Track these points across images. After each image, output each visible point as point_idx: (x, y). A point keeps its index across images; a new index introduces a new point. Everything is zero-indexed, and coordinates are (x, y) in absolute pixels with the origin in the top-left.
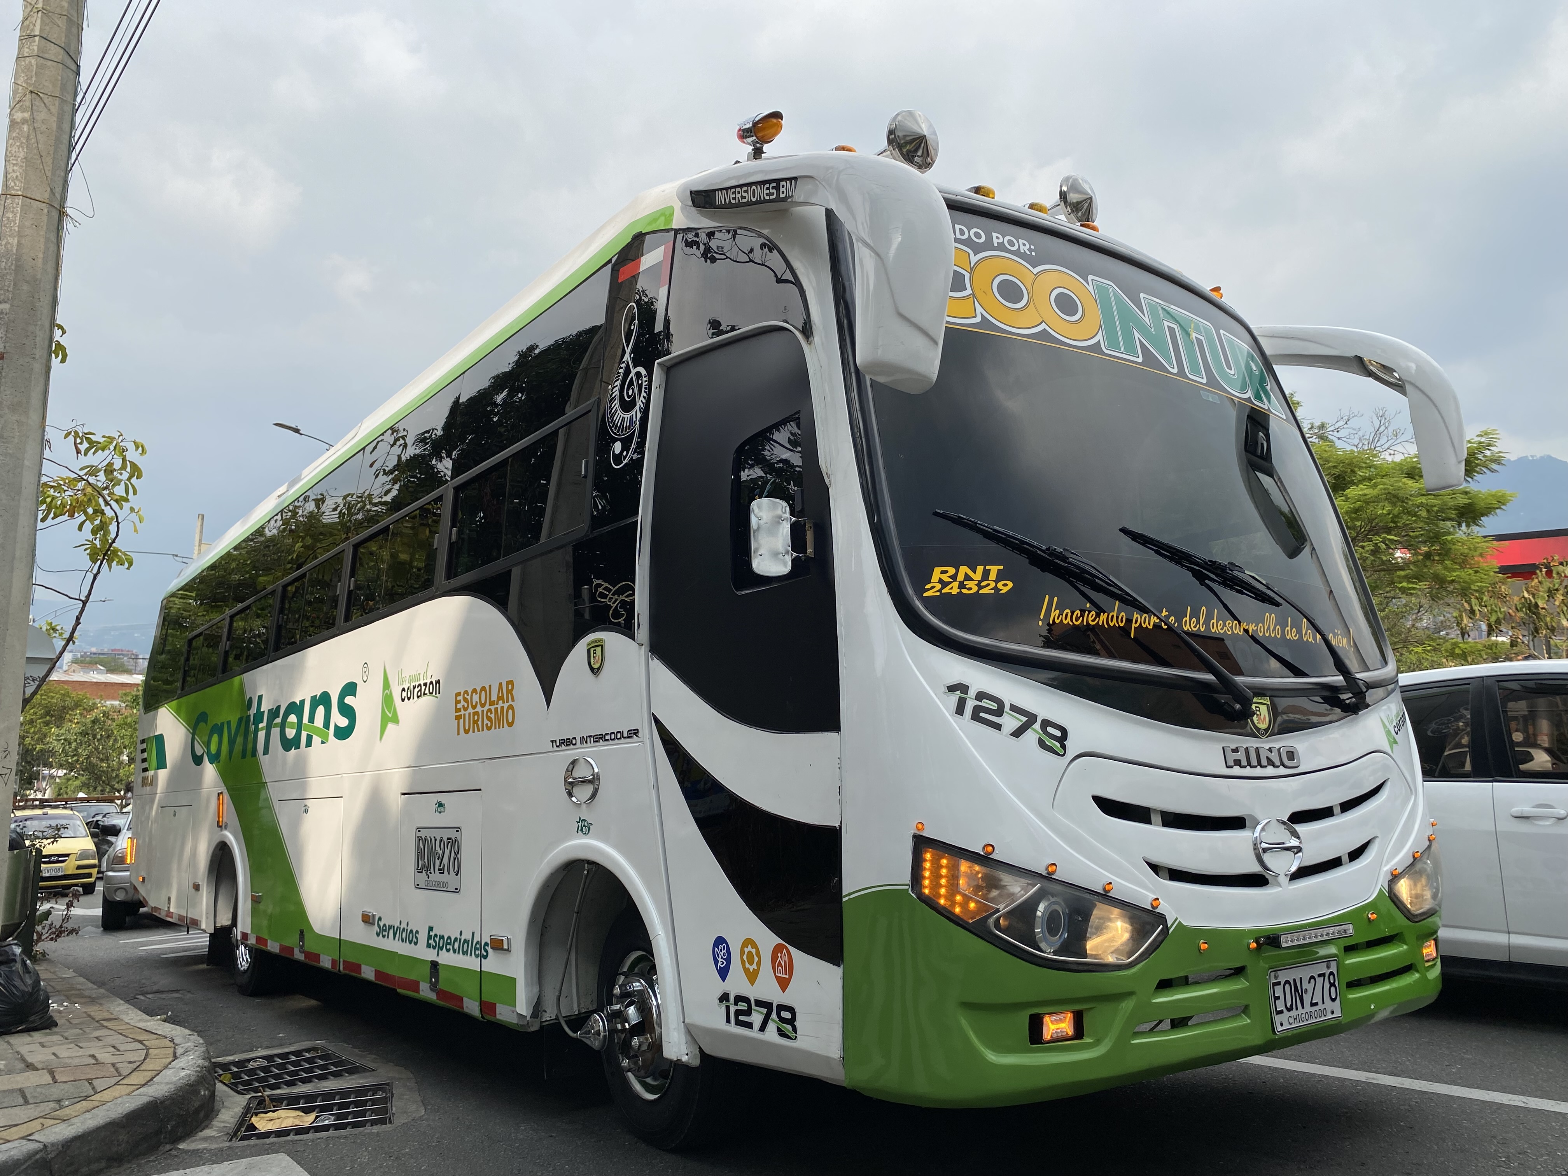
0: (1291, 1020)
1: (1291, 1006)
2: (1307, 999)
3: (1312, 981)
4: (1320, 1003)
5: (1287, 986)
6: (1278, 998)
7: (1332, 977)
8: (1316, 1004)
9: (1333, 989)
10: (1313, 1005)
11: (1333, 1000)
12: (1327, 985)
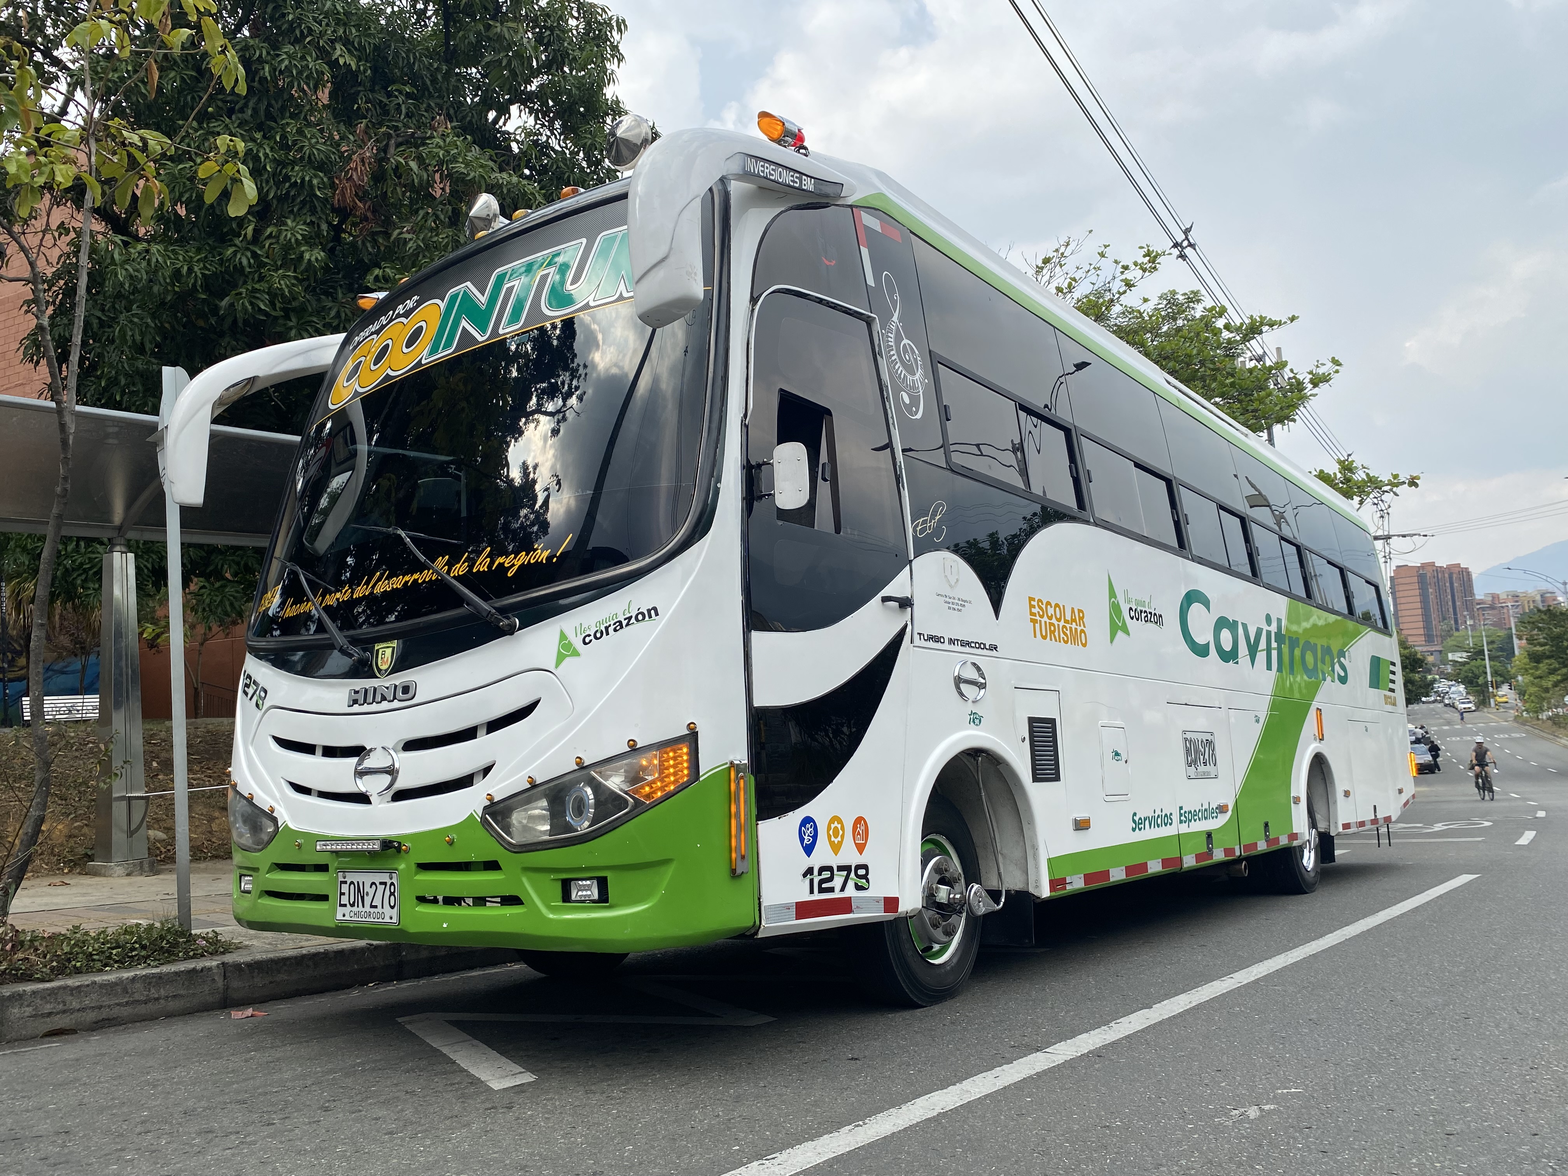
0: (352, 914)
1: (354, 902)
2: (368, 900)
3: (374, 886)
4: (380, 906)
5: (352, 886)
6: (344, 894)
7: (392, 887)
8: (376, 907)
9: (392, 897)
10: (372, 906)
11: (392, 907)
12: (387, 893)
